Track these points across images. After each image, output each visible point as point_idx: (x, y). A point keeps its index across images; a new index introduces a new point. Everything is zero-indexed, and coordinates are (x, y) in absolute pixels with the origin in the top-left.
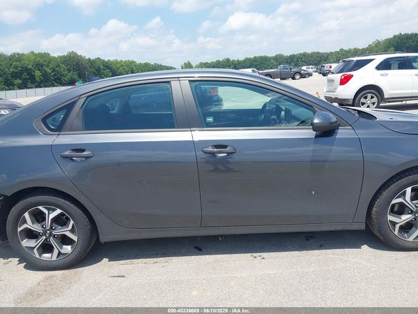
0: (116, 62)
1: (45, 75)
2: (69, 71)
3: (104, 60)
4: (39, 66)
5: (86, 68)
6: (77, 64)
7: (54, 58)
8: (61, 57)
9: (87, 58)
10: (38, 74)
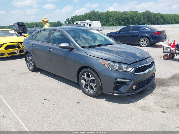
0: (168, 15)
1: (133, 21)
2: (144, 19)
3: (161, 14)
4: (132, 17)
5: (151, 18)
6: (148, 16)
7: (139, 13)
8: (142, 13)
9: (153, 13)
10: (131, 20)
